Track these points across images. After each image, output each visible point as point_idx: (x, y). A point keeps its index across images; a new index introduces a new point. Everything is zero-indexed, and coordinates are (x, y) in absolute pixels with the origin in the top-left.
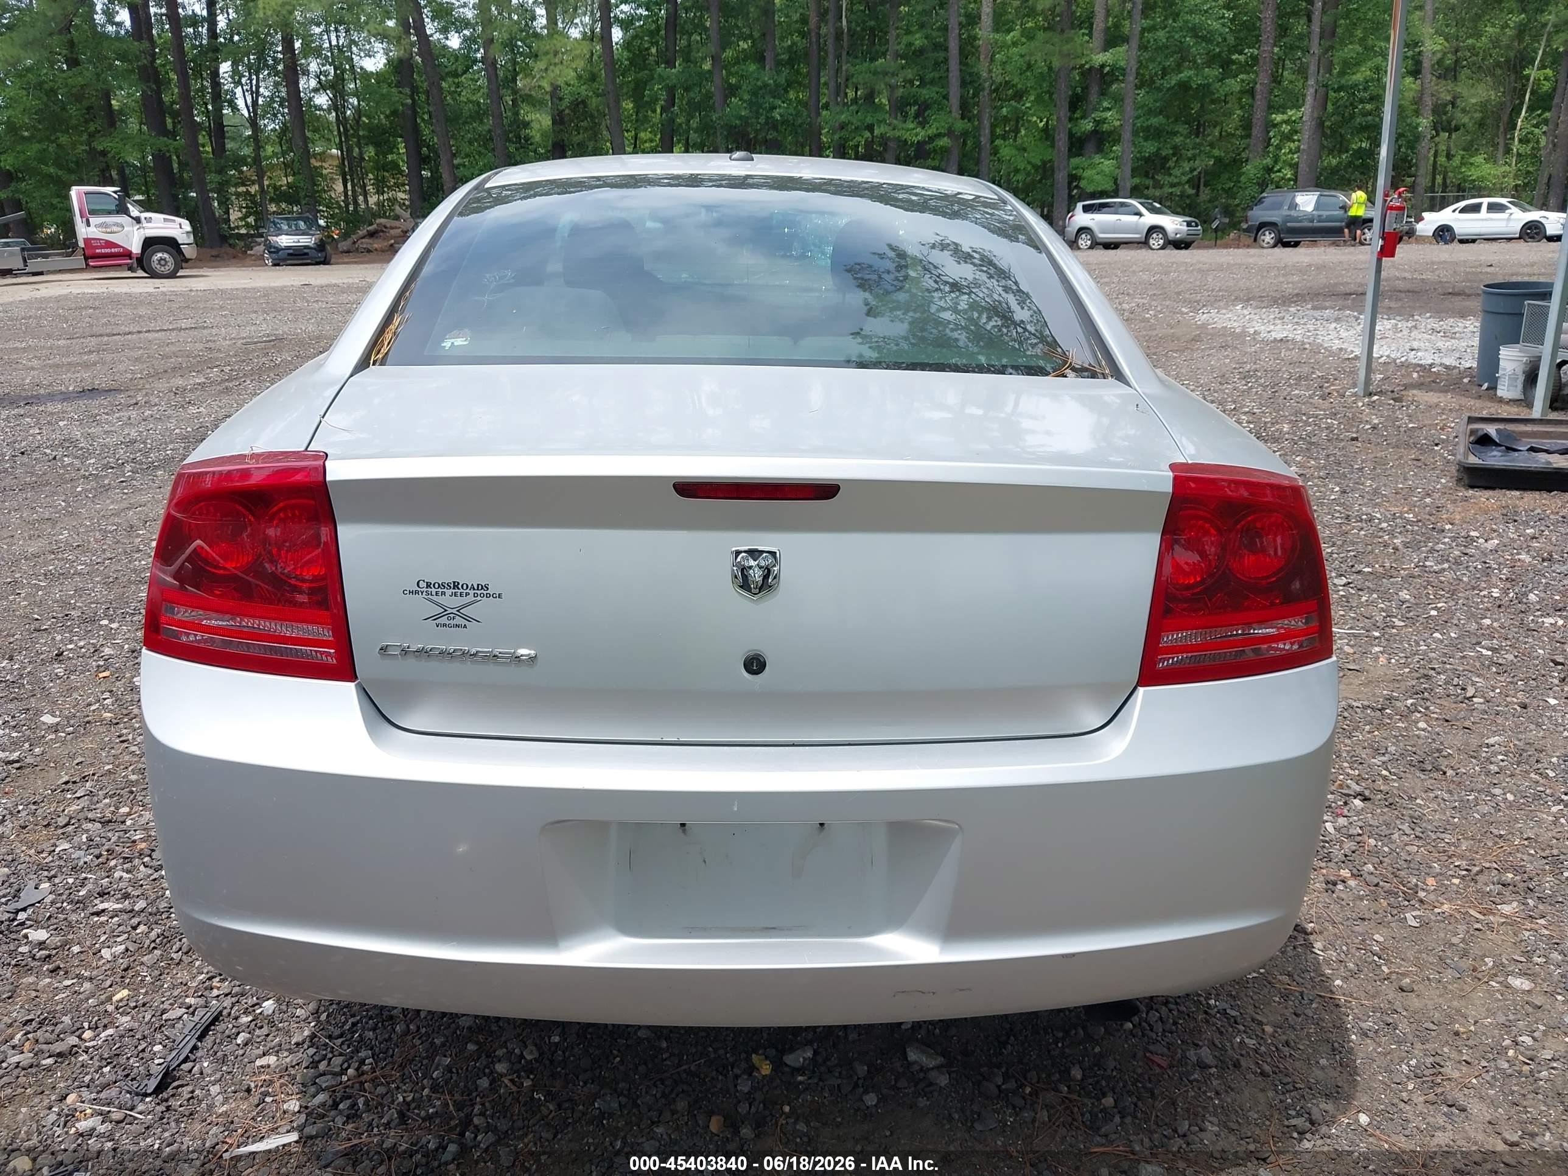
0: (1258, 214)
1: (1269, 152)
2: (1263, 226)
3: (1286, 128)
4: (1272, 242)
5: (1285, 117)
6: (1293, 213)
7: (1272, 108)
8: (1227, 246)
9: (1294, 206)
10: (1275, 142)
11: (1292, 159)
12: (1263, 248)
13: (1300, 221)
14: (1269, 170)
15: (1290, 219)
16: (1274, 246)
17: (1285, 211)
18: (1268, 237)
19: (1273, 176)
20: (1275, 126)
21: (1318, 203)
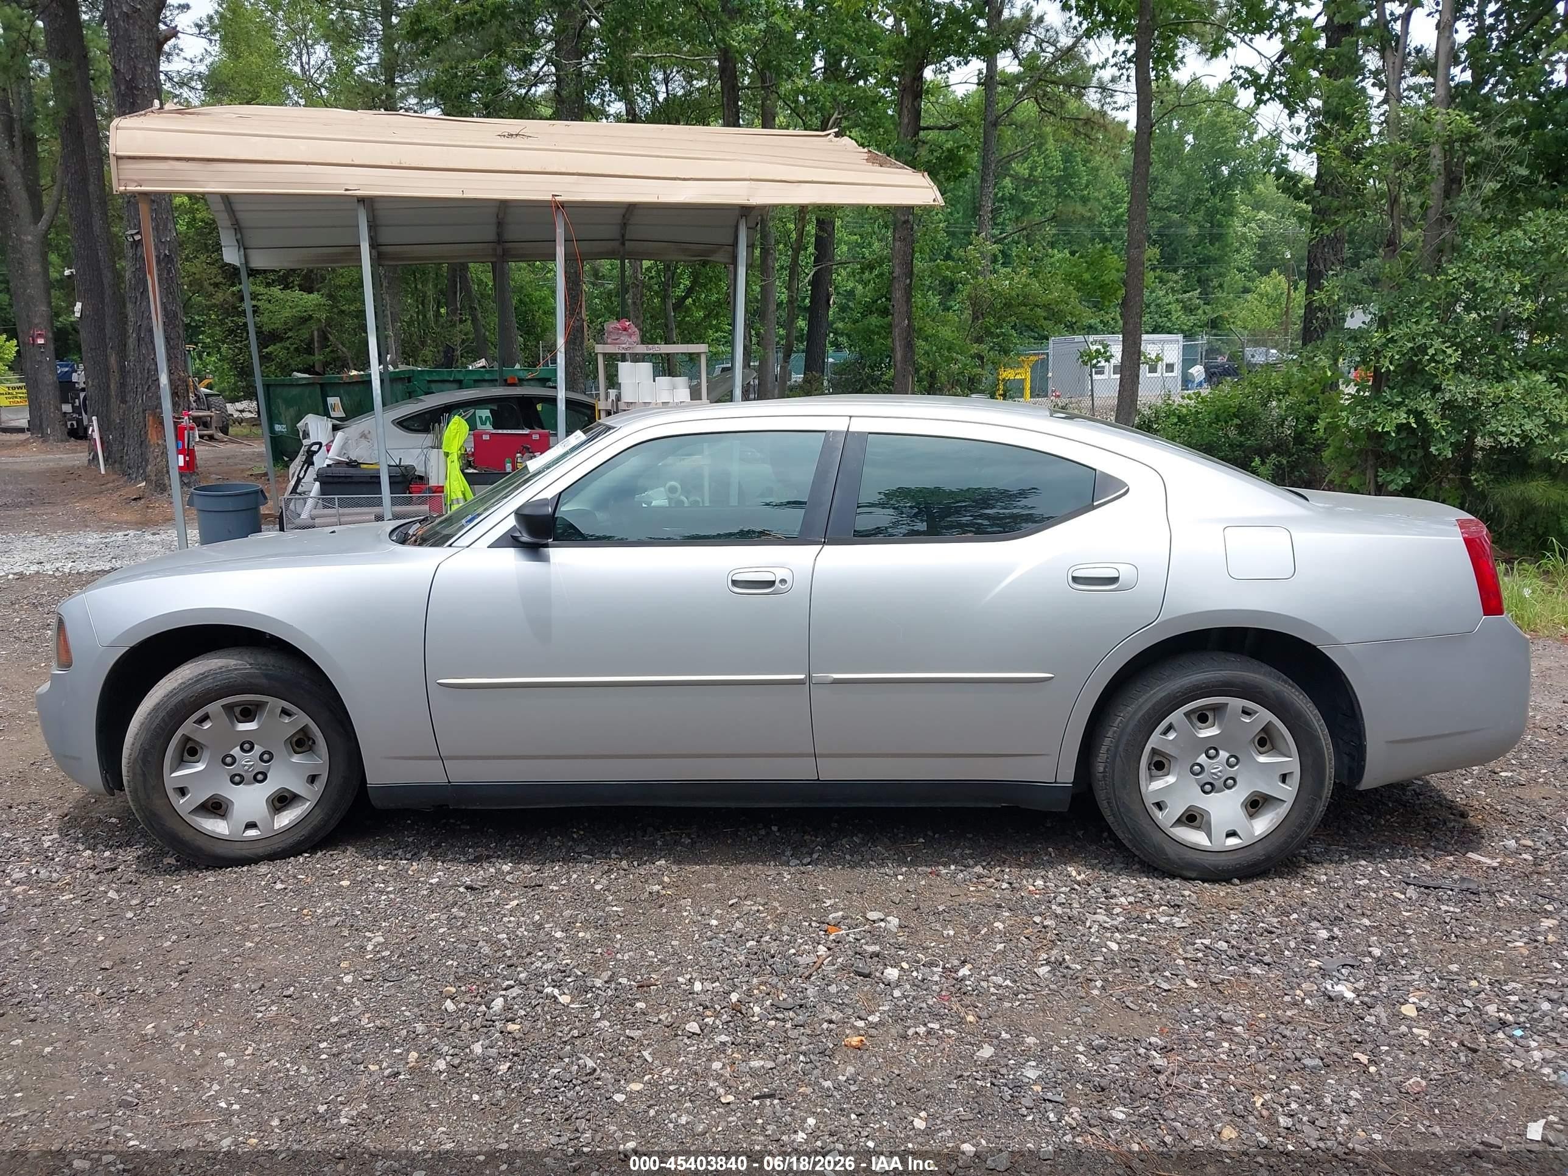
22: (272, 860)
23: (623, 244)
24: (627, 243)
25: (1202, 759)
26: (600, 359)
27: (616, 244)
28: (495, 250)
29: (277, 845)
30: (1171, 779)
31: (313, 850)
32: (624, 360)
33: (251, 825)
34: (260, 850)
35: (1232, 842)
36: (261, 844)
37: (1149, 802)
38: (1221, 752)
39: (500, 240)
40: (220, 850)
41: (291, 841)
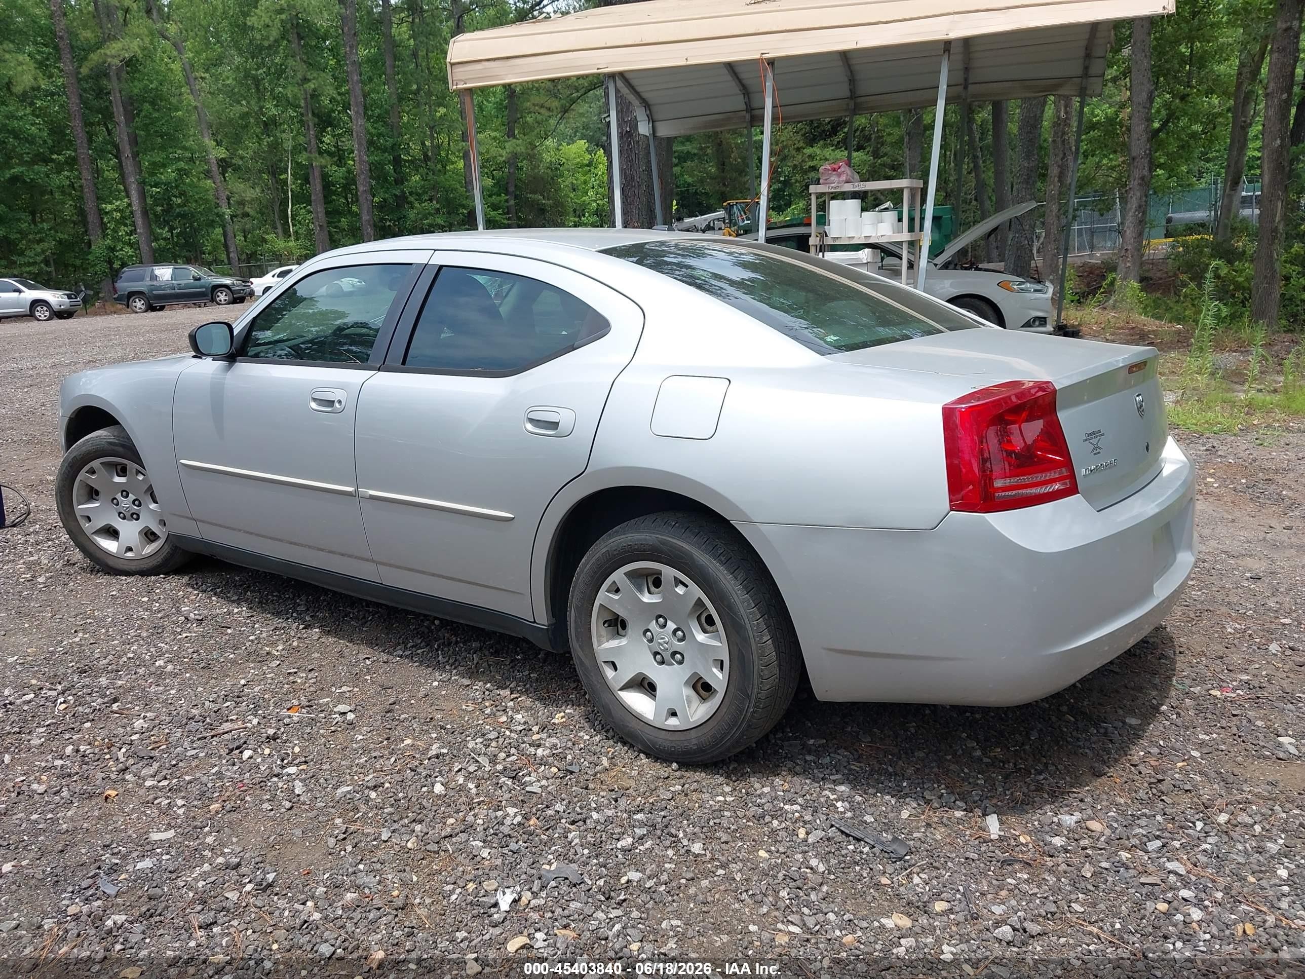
0: (125, 285)
1: (108, 234)
2: (131, 294)
3: (117, 215)
4: (143, 307)
5: (114, 207)
6: (155, 283)
7: (100, 199)
8: (96, 314)
9: (154, 277)
10: (112, 226)
11: (130, 240)
12: (136, 312)
13: (164, 290)
14: (112, 249)
15: (152, 288)
16: (146, 311)
17: (148, 282)
18: (139, 304)
19: (117, 254)
20: (107, 213)
21: (174, 273)
22: (142, 576)
23: (966, 88)
24: (970, 87)
25: (653, 626)
26: (813, 198)
27: (960, 88)
28: (848, 104)
29: (145, 565)
30: (623, 642)
31: (167, 574)
32: (833, 198)
33: (130, 549)
34: (133, 567)
35: (673, 722)
36: (135, 563)
37: (601, 658)
38: (669, 623)
39: (853, 95)
40: (111, 562)
41: (151, 564)
